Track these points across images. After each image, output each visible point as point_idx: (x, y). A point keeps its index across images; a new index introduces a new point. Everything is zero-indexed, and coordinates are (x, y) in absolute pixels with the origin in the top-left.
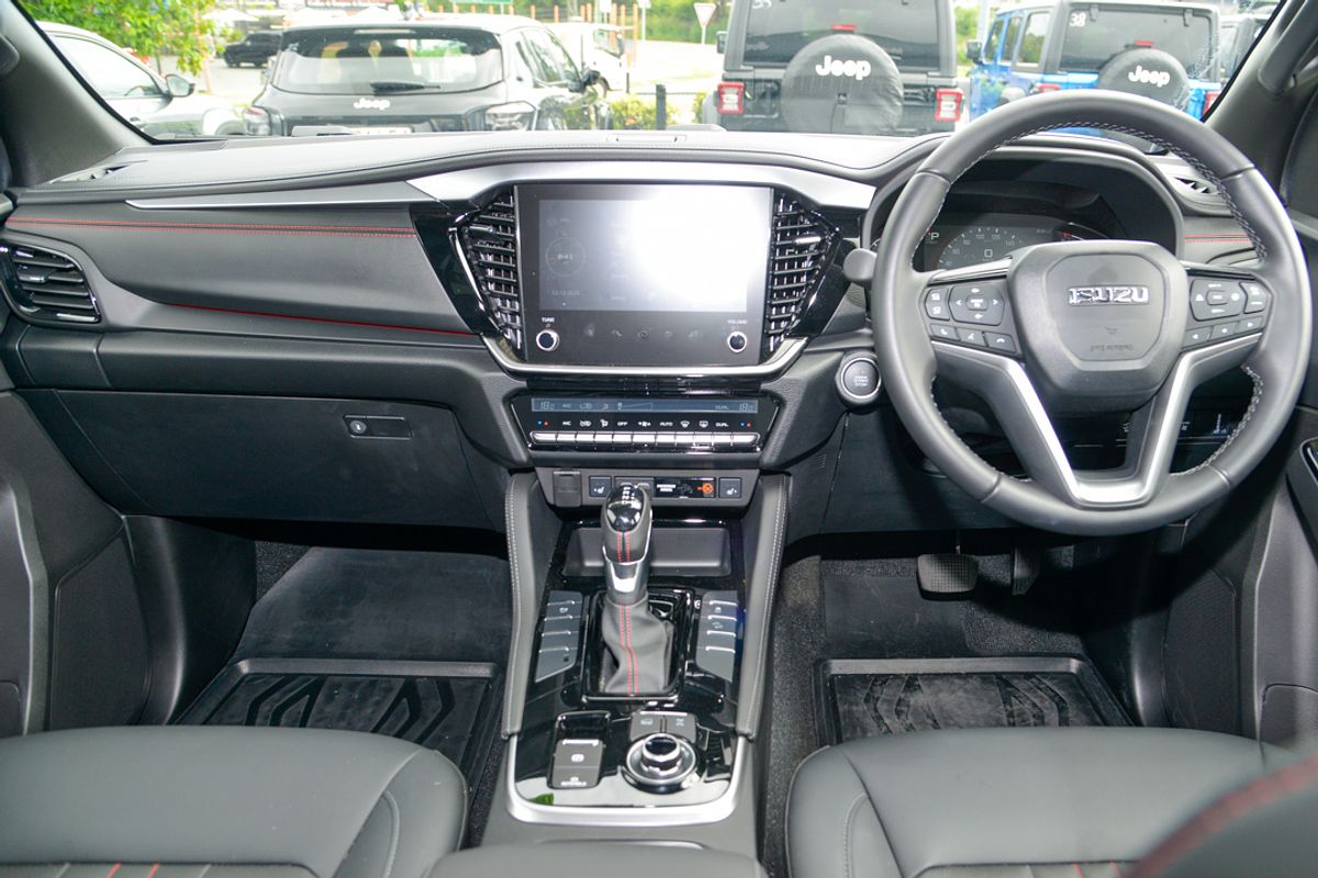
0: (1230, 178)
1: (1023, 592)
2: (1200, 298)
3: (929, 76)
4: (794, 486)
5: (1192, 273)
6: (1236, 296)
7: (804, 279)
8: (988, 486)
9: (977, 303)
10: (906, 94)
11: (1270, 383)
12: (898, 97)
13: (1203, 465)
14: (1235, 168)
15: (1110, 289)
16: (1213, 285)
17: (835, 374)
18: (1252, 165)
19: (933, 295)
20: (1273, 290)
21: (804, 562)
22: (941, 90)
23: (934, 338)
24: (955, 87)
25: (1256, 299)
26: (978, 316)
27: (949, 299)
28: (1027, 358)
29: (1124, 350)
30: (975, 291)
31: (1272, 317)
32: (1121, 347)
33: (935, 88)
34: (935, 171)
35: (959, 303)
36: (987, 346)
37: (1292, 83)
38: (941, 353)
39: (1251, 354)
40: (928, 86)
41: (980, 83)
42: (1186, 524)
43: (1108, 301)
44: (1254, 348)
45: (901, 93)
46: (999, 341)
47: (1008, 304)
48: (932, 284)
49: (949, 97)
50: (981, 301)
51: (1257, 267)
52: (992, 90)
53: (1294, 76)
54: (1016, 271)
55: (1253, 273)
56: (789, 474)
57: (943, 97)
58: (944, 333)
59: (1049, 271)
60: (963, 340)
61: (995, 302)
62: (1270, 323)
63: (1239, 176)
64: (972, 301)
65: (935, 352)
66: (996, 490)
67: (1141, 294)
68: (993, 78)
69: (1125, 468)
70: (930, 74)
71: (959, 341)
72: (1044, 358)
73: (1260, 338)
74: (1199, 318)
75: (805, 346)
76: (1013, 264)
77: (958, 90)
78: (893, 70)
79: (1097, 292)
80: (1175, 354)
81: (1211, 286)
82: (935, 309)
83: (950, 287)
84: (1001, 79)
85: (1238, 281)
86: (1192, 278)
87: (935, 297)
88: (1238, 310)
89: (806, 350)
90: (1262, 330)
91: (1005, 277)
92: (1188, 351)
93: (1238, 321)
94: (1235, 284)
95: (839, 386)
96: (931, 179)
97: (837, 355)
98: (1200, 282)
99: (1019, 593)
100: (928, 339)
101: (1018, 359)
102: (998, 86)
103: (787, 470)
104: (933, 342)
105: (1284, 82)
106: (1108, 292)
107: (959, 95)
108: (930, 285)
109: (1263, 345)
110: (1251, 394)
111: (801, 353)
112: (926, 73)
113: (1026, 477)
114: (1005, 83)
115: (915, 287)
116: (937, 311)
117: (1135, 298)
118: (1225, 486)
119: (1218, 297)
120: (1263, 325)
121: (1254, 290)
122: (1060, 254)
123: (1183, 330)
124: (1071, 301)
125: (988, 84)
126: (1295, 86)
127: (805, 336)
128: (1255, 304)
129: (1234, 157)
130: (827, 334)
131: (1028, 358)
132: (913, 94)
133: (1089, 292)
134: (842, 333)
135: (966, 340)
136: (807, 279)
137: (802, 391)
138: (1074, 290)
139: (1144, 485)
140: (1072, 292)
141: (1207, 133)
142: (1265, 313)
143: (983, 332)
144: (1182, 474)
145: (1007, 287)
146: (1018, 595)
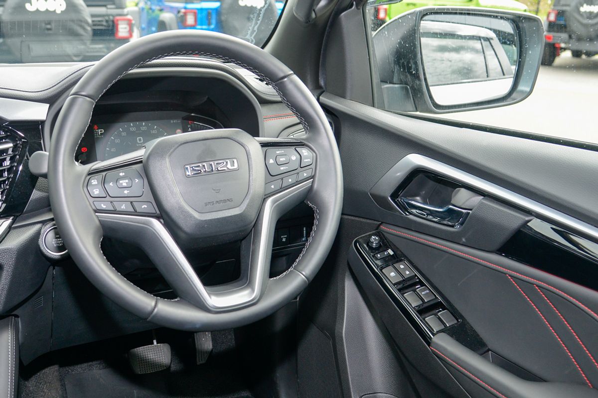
0: (280, 81)
1: (203, 362)
2: (271, 161)
3: (107, 8)
4: (22, 323)
5: (264, 145)
6: (294, 157)
7: (6, 174)
8: (149, 308)
9: (124, 183)
10: (93, 21)
11: (323, 211)
12: (87, 23)
13: (290, 270)
14: (282, 75)
15: (212, 163)
16: (279, 151)
17: (38, 240)
18: (292, 72)
19: (92, 181)
20: (316, 151)
21: (47, 370)
22: (118, 18)
23: (96, 211)
24: (127, 15)
25: (307, 157)
26: (126, 192)
27: (104, 182)
28: (163, 215)
29: (227, 202)
30: (121, 174)
31: (318, 168)
32: (225, 201)
33: (113, 16)
34: (83, 93)
35: (111, 184)
36: (136, 212)
37: (313, 15)
38: (104, 221)
39: (309, 193)
40: (108, 15)
41: (145, 11)
42: (298, 299)
43: (212, 170)
44: (310, 189)
45: (90, 20)
46: (143, 207)
47: (146, 181)
48: (91, 173)
49: (123, 22)
50: (127, 181)
51: (304, 137)
52: (154, 15)
53: (314, 10)
54: (148, 158)
55: (303, 141)
56: (16, 316)
57: (120, 22)
58: (104, 206)
59: (170, 156)
60: (118, 210)
61: (137, 180)
62: (317, 171)
63: (286, 79)
64: (121, 182)
65: (99, 220)
66: (156, 310)
67: (233, 164)
68: (153, 7)
69: (241, 280)
70: (109, 6)
71: (115, 210)
72: (176, 216)
73: (313, 182)
74: (272, 174)
75: (13, 223)
76: (146, 152)
77: (129, 17)
78: (82, 6)
79: (204, 166)
80: (260, 200)
81: (278, 152)
82: (94, 191)
83: (104, 174)
84: (158, 8)
85: (294, 148)
86: (265, 149)
87: (94, 182)
88: (297, 166)
89: (13, 226)
90: (313, 177)
91: (141, 162)
92: (270, 196)
93: (298, 173)
94: (291, 150)
95: (42, 248)
96: (80, 100)
97: (38, 226)
98: (271, 150)
99: (201, 362)
100: (92, 212)
101: (158, 218)
102: (157, 12)
103: (14, 313)
104: (97, 214)
105: (308, 15)
106: (211, 165)
107: (130, 21)
108: (89, 174)
109: (315, 186)
110: (313, 218)
111: (10, 228)
112: (105, 6)
113: (176, 298)
114: (161, 10)
115: (79, 176)
116: (96, 192)
117: (229, 166)
118: (305, 281)
119: (282, 159)
120: (313, 174)
121: (305, 152)
122: (176, 143)
123: (263, 184)
124: (188, 173)
125: (150, 11)
126: (316, 17)
127: (11, 216)
128: (306, 161)
129: (281, 68)
130: (26, 212)
131: (165, 216)
132: (99, 21)
133: (199, 166)
134: (38, 209)
135: (120, 210)
136: (8, 174)
137: (14, 256)
138: (188, 167)
139: (253, 291)
140: (187, 168)
141: (266, 56)
142: (313, 166)
143: (131, 203)
144: (278, 277)
145: (144, 168)
146: (201, 364)
